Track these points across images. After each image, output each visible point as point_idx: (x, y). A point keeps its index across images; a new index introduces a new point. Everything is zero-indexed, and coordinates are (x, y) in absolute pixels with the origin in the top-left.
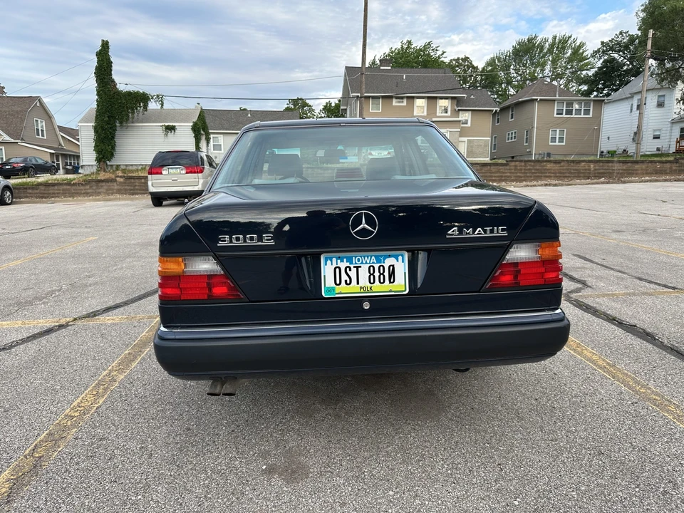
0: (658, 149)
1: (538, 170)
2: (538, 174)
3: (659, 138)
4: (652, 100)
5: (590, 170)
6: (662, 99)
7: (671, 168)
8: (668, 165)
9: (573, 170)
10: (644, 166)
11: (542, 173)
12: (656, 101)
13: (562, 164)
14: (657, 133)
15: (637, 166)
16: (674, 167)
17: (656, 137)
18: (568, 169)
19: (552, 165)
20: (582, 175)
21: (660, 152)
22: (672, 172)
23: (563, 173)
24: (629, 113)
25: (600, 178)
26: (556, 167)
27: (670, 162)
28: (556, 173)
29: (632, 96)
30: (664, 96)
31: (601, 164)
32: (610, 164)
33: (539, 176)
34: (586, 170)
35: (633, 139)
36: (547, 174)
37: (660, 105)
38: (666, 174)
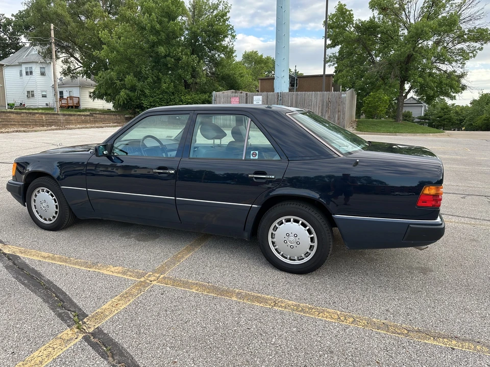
0: (47, 105)
1: (4, 119)
2: (5, 123)
3: (46, 97)
4: (36, 70)
5: (43, 120)
6: (43, 70)
7: (90, 119)
8: (88, 118)
9: (31, 119)
10: (75, 118)
11: (8, 122)
12: (39, 70)
13: (22, 115)
14: (44, 93)
15: (72, 118)
16: (92, 118)
17: (44, 96)
18: (27, 119)
19: (15, 115)
20: (38, 124)
21: (49, 107)
22: (91, 122)
23: (25, 122)
24: (19, 77)
25: (51, 126)
26: (18, 117)
27: (88, 115)
28: (19, 122)
29: (20, 64)
30: (44, 68)
31: (49, 116)
32: (55, 116)
33: (7, 124)
34: (40, 120)
35: (27, 96)
36: (13, 123)
37: (43, 74)
38: (88, 123)
